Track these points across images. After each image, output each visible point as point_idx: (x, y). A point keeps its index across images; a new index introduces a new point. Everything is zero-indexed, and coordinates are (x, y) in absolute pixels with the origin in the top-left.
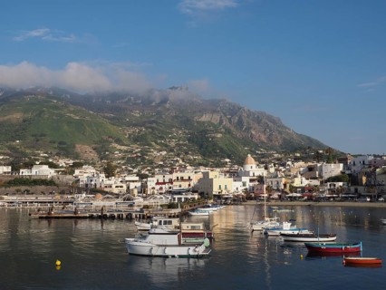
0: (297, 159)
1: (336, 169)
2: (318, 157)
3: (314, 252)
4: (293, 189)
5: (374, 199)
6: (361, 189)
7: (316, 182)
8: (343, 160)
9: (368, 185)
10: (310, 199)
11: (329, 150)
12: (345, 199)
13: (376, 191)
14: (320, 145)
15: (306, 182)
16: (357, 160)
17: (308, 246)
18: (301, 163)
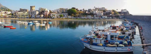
0: (3, 11)
1: (9, 13)
2: (7, 10)
3: (5, 27)
4: (2, 16)
5: (15, 18)
6: (14, 16)
7: (6, 15)
8: (11, 11)
9: (15, 15)
10: (5, 18)
11: (9, 9)
12: (11, 18)
13: (16, 17)
14: (7, 8)
15: (4, 15)
16: (13, 11)
17: (4, 26)
18: (4, 11)
